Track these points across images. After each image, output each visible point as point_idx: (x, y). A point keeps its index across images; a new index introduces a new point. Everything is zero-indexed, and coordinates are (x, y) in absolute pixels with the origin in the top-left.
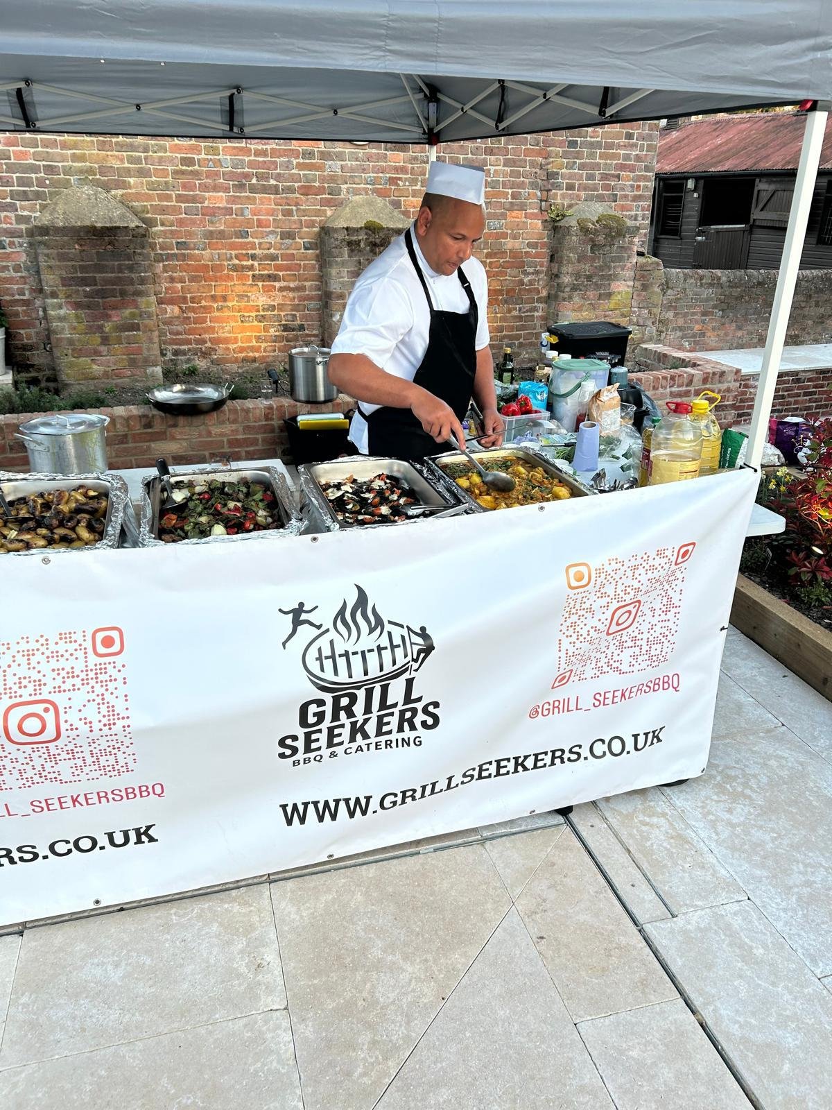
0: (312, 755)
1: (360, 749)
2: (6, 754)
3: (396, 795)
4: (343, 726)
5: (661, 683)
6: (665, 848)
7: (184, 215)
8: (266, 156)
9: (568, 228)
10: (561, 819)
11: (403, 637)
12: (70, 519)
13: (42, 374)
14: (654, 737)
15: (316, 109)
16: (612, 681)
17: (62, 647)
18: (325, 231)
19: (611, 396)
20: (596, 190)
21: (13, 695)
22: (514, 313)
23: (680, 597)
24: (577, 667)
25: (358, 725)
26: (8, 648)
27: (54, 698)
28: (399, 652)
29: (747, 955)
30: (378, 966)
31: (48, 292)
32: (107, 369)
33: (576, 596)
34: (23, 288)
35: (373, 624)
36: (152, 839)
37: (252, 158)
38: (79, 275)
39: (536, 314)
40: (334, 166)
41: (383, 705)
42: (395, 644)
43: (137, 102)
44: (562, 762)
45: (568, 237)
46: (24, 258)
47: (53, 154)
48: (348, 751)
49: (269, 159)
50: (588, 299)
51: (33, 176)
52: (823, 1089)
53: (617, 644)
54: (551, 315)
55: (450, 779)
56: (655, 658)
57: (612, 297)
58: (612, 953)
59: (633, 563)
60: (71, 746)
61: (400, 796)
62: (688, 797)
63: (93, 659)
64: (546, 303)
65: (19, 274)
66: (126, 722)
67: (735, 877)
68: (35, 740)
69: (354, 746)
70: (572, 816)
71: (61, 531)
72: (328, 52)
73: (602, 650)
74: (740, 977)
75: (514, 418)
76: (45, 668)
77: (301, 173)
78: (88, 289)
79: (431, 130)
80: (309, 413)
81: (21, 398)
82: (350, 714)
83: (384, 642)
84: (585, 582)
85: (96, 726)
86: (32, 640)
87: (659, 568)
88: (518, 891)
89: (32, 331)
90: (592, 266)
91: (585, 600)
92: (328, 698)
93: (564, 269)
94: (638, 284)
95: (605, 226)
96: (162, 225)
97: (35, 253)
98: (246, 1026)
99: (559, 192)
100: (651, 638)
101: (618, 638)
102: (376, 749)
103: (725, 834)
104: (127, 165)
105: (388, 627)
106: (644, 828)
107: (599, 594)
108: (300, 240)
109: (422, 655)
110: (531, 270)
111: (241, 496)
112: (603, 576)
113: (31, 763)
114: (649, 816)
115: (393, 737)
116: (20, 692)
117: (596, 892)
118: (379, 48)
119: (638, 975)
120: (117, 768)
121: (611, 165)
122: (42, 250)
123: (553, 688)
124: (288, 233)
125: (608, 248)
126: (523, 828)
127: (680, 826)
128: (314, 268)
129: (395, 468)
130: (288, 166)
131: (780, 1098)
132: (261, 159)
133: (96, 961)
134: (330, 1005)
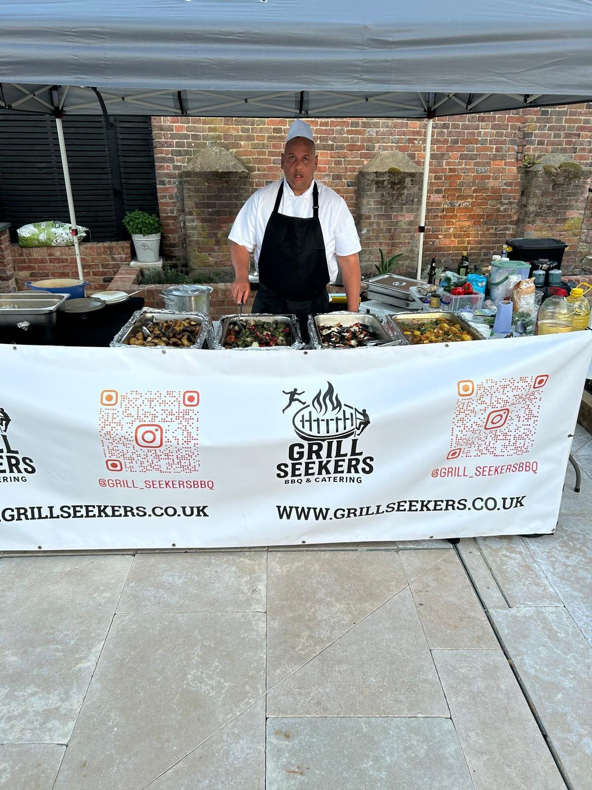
0: (296, 478)
1: (324, 479)
2: (135, 451)
3: (344, 511)
4: (314, 463)
5: (524, 467)
6: (516, 571)
7: (272, 165)
8: (327, 126)
9: (536, 172)
10: (451, 546)
11: (352, 414)
12: (179, 334)
13: (179, 262)
14: (517, 502)
15: (354, 98)
16: (488, 460)
17: (168, 399)
18: (362, 174)
19: (528, 286)
20: (561, 144)
21: (141, 420)
22: (491, 231)
23: (538, 410)
24: (465, 448)
25: (324, 463)
26: (141, 396)
27: (161, 424)
28: (348, 422)
29: (553, 636)
30: (320, 601)
31: (187, 212)
32: (217, 260)
33: (464, 401)
34: (173, 209)
35: (335, 405)
36: (205, 515)
37: (318, 127)
38: (206, 201)
39: (508, 232)
40: (372, 132)
41: (338, 454)
42: (346, 417)
43: (245, 97)
44: (453, 509)
45: (535, 178)
46: (175, 190)
47: (197, 127)
48: (317, 480)
49: (329, 128)
50: (548, 222)
51: (185, 141)
52: (581, 712)
53: (493, 436)
54: (519, 233)
55: (378, 507)
56: (519, 449)
57: (567, 221)
58: (464, 619)
59: (503, 383)
60: (167, 452)
61: (347, 511)
62: (541, 545)
63: (183, 407)
64: (516, 224)
65: (172, 201)
66: (196, 442)
67: (559, 594)
68: (149, 445)
69: (321, 477)
70: (459, 546)
71: (174, 340)
72: (329, 81)
73: (482, 439)
74: (544, 646)
75: (459, 297)
76: (158, 409)
77: (349, 136)
78: (210, 210)
79: (429, 109)
80: (337, 292)
81: (166, 275)
82: (319, 456)
83: (341, 415)
84: (469, 392)
85: (181, 442)
86: (153, 393)
87: (522, 389)
88: (414, 579)
89: (176, 235)
90: (552, 199)
91: (470, 404)
92: (305, 443)
93: (531, 201)
94: (588, 212)
95: (565, 171)
96: (259, 170)
97: (182, 188)
98: (242, 616)
99: (532, 147)
100: (517, 436)
101: (494, 432)
102: (334, 481)
103: (560, 569)
104: (240, 133)
105: (343, 408)
106: (504, 558)
107: (480, 402)
108: (345, 180)
109: (362, 426)
110: (506, 201)
111: (271, 329)
112: (482, 390)
113: (147, 458)
114: (510, 552)
115: (345, 475)
116: (145, 419)
117: (463, 587)
118: (356, 78)
119: (477, 633)
120: (190, 468)
121: (574, 127)
122: (186, 186)
123: (448, 459)
124: (338, 176)
125: (566, 186)
126: (425, 547)
127: (529, 560)
128: (352, 199)
129: (366, 320)
130: (341, 132)
131: (550, 710)
132: (324, 128)
133: (170, 574)
134: (290, 615)
